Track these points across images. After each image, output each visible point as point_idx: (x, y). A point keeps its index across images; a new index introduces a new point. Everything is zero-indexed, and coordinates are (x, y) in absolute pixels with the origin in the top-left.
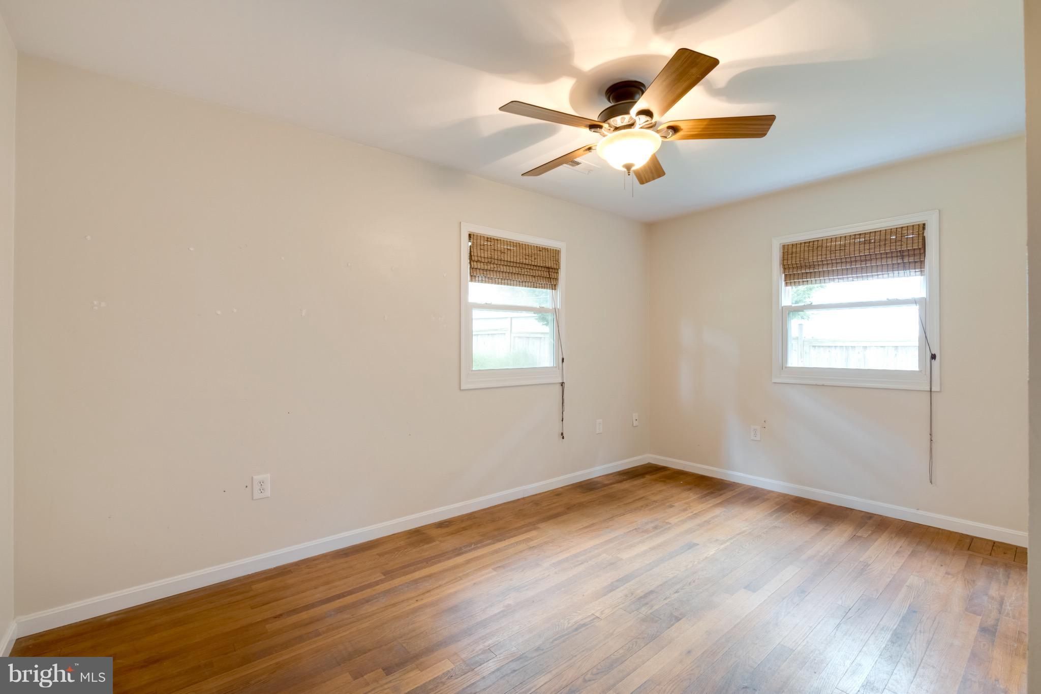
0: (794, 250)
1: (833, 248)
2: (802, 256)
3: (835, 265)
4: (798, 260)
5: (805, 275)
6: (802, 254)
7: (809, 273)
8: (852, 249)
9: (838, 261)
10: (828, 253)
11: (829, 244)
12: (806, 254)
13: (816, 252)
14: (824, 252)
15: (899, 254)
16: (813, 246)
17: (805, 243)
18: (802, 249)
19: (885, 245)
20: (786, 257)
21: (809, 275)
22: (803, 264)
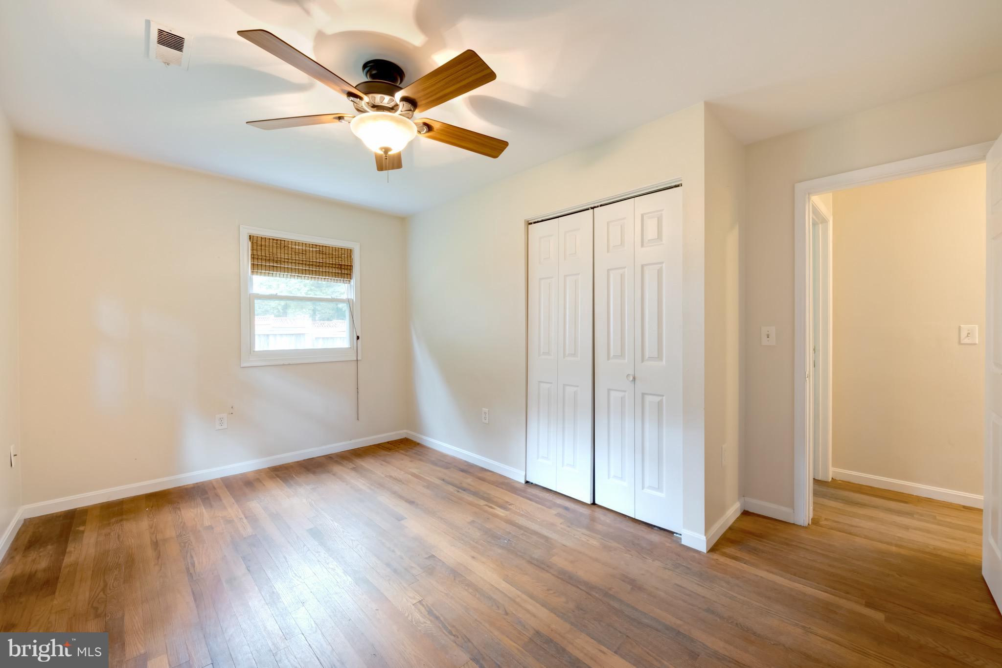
0: (263, 243)
1: (297, 251)
2: (271, 251)
3: (297, 265)
4: (267, 253)
5: (271, 268)
6: (271, 249)
7: (275, 266)
8: (311, 255)
9: (300, 262)
10: (293, 253)
11: (294, 246)
12: (275, 249)
13: (283, 250)
14: (290, 252)
15: (339, 267)
16: (280, 244)
17: (273, 239)
18: (271, 244)
19: (332, 258)
20: (255, 247)
21: (275, 268)
22: (272, 258)
